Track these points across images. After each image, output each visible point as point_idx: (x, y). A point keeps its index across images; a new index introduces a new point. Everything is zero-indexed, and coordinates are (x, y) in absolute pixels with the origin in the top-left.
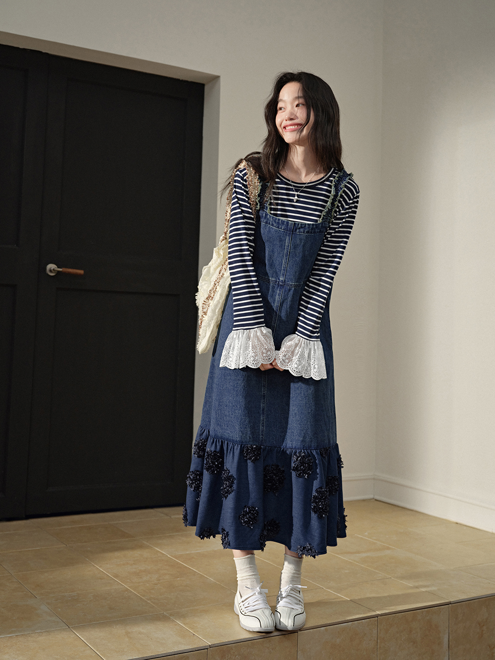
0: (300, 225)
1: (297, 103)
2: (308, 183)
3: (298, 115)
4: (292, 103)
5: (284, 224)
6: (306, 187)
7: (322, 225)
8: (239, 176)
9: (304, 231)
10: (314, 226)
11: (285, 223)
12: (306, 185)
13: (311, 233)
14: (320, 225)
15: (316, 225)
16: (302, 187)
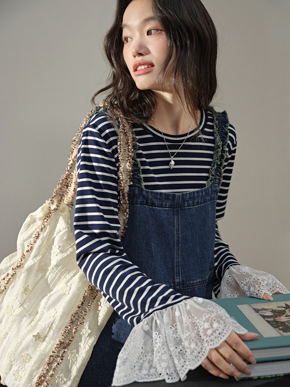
0: (188, 195)
1: (148, 27)
2: (191, 133)
3: (151, 48)
4: (141, 30)
5: (168, 199)
6: (188, 140)
7: (212, 189)
8: (92, 134)
9: (193, 203)
10: (204, 193)
11: (170, 197)
12: (188, 136)
13: (201, 203)
14: (210, 190)
15: (205, 190)
16: (182, 141)
